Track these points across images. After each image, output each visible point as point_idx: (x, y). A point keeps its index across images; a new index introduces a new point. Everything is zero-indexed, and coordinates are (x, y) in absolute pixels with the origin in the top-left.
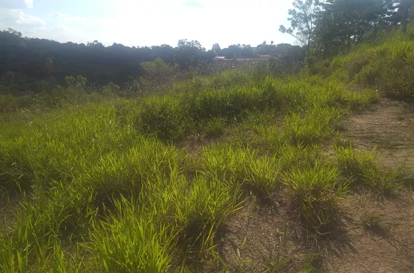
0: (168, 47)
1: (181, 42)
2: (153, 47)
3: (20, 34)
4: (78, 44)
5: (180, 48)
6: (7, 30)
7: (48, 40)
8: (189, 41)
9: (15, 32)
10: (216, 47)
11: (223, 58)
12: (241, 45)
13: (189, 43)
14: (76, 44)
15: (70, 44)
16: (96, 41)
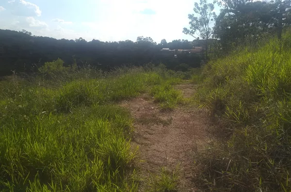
0: (130, 42)
1: (139, 38)
2: (120, 42)
3: (30, 33)
4: (69, 40)
5: (139, 42)
6: (21, 31)
7: (48, 38)
8: (145, 37)
9: (27, 32)
10: (164, 41)
11: (168, 49)
12: (181, 40)
13: (144, 39)
14: (68, 40)
15: (63, 40)
16: (81, 38)
